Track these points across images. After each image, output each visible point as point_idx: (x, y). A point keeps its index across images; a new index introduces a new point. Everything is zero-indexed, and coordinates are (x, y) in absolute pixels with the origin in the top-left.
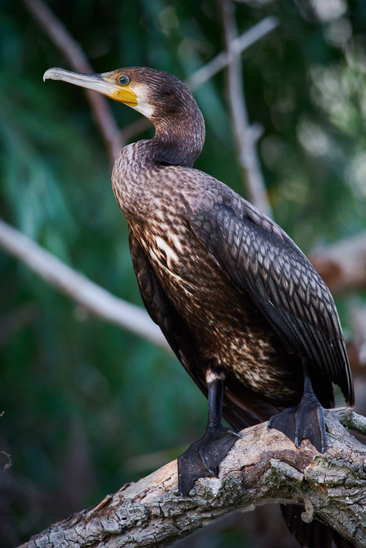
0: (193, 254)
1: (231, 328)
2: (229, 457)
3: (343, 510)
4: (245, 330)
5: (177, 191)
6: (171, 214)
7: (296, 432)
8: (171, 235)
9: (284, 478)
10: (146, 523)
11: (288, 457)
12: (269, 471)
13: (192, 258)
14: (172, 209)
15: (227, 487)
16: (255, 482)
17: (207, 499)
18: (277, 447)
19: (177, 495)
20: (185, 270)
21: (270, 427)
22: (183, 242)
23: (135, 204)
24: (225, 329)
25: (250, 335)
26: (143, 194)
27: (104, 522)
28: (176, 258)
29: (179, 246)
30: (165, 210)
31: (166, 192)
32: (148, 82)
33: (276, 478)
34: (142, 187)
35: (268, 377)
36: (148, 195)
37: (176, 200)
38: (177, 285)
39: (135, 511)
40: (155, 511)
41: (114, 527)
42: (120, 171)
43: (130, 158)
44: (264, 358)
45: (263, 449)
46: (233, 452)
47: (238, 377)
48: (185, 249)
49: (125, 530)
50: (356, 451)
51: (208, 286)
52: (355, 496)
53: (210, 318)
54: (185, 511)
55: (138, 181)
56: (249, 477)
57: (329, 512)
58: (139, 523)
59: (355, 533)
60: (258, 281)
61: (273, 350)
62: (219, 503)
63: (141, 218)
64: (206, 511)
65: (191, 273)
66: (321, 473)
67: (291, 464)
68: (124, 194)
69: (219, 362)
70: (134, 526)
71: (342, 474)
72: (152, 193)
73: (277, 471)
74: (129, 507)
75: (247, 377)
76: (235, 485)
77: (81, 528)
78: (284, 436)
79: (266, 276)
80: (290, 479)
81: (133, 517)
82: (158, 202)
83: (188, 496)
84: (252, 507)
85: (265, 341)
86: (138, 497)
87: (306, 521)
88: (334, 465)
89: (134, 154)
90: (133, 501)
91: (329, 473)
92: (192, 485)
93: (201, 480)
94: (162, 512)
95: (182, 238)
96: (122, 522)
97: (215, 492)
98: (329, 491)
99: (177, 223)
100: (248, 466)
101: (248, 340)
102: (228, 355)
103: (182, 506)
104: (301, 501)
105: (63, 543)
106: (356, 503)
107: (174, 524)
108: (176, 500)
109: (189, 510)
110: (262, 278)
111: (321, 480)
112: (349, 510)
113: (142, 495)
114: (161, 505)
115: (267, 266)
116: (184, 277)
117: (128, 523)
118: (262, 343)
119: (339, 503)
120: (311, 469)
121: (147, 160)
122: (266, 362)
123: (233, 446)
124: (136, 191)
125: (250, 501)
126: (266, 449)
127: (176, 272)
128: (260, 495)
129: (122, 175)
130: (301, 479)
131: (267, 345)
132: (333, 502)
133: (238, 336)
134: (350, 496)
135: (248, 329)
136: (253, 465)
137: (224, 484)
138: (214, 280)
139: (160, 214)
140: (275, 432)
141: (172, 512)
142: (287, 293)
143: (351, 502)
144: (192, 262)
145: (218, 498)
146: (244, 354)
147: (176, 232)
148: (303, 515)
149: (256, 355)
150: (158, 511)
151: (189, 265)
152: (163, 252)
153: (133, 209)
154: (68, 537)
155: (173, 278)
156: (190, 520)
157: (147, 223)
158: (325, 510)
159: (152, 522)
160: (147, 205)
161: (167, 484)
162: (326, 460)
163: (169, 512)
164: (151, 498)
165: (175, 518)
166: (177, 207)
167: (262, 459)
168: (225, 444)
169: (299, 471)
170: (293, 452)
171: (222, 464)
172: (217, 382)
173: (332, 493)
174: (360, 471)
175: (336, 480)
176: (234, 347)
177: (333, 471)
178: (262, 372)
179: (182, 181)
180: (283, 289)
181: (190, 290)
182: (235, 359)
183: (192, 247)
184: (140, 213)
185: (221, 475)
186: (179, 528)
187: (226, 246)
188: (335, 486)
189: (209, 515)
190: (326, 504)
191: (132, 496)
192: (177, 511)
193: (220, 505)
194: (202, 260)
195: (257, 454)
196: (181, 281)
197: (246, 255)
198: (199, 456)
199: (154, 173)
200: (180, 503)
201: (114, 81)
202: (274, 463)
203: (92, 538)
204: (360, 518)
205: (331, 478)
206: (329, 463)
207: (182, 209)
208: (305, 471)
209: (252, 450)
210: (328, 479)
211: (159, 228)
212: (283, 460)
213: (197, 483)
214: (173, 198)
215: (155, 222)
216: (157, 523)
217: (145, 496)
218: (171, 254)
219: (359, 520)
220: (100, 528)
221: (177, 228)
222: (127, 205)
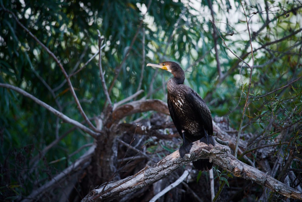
0: (186, 104)
1: (191, 120)
2: (191, 149)
3: (219, 159)
4: (194, 121)
5: (183, 90)
6: (182, 95)
7: (208, 142)
8: (182, 100)
9: (205, 153)
10: (173, 165)
11: (206, 148)
12: (201, 151)
13: (186, 105)
14: (182, 94)
15: (192, 156)
16: (198, 154)
17: (187, 159)
18: (202, 146)
19: (180, 158)
20: (184, 107)
21: (200, 142)
22: (184, 101)
23: (174, 93)
24: (189, 121)
25: (195, 122)
26: (176, 91)
27: (163, 166)
28: (182, 105)
29: (183, 102)
30: (181, 94)
31: (181, 90)
32: (169, 65)
33: (204, 153)
34: (176, 89)
35: (197, 131)
36: (177, 91)
37: (183, 92)
38: (181, 111)
39: (170, 162)
40: (175, 162)
41: (166, 166)
42: (170, 85)
43: (172, 82)
44: (197, 127)
45: (199, 147)
46: (192, 148)
47: (189, 131)
48: (184, 103)
49: (168, 167)
50: (221, 146)
51: (188, 111)
52: (222, 156)
53: (187, 118)
54: (182, 162)
55: (175, 88)
56: (197, 153)
57: (216, 160)
58: (171, 165)
59: (222, 164)
60: (200, 109)
61: (199, 125)
62: (190, 159)
63: (175, 96)
64: (186, 161)
65: (185, 108)
66: (214, 151)
67: (207, 150)
68: (171, 91)
69: (185, 128)
70: (170, 166)
71: (219, 151)
72: (178, 90)
73: (204, 151)
74: (169, 162)
75: (192, 131)
76: (194, 155)
77: (157, 167)
78: (204, 143)
79: (201, 108)
80: (207, 153)
81: (170, 164)
82: (179, 92)
83: (183, 158)
84: (196, 160)
85: (198, 123)
86: (170, 159)
87: (210, 162)
88: (217, 149)
89: (173, 81)
90: (169, 160)
91: (216, 151)
92: (184, 156)
93: (186, 154)
94: (177, 162)
95: (184, 100)
96: (168, 165)
97: (189, 157)
98: (216, 155)
99: (183, 97)
100: (196, 151)
101: (194, 123)
102: (188, 126)
103: (181, 161)
104: (209, 158)
105: (153, 171)
106: (222, 157)
107: (179, 165)
108: (180, 159)
109: (183, 161)
110: (201, 109)
111: (214, 153)
112: (221, 159)
113: (171, 159)
114: (177, 161)
115: (202, 106)
116: (183, 109)
117: (169, 165)
118: (197, 124)
119: (218, 158)
120: (212, 150)
121: (176, 83)
122: (197, 128)
123: (192, 146)
124: (174, 90)
125: (196, 158)
126: (200, 147)
127: (181, 108)
128: (199, 157)
129: (171, 86)
130: (210, 153)
131: (198, 124)
132: (217, 157)
133: (192, 122)
134: (221, 156)
135: (195, 120)
136: (197, 150)
137: (191, 155)
138: (190, 109)
139: (179, 95)
140: (202, 143)
141: (179, 162)
142: (205, 111)
143: (221, 157)
144: (186, 106)
145: (190, 158)
146: (193, 126)
147: (183, 99)
148: (209, 161)
149: (195, 126)
150: (176, 162)
151: (185, 106)
152: (179, 103)
153: (173, 94)
154: (155, 169)
155: (180, 109)
156: (183, 164)
157: (176, 97)
158: (215, 160)
159: (174, 165)
160: (177, 93)
161: (177, 156)
162: (215, 148)
163: (178, 162)
164: (173, 159)
165: (180, 163)
166: (183, 93)
167: (199, 149)
168: (190, 146)
169: (209, 151)
170: (207, 147)
171: (190, 151)
172: (184, 132)
173: (217, 155)
174: (223, 150)
175: (218, 152)
176: (191, 125)
177: (217, 151)
178: (196, 130)
179: (184, 88)
180: (204, 111)
181: (184, 112)
182: (190, 127)
183: (186, 102)
184: (175, 95)
185: (190, 153)
186: (180, 166)
187: (194, 102)
188: (218, 154)
189: (187, 162)
190: (215, 158)
191: (169, 159)
192: (180, 162)
193: (190, 160)
194: (188, 105)
195: (198, 148)
196: (182, 110)
197: (198, 103)
198: (185, 149)
199: (178, 86)
200: (181, 160)
201: (162, 65)
202: (203, 149)
203: (160, 169)
204: (224, 161)
205: (217, 152)
206: (216, 149)
207: (184, 94)
208: (210, 151)
209: (197, 147)
210: (216, 152)
211: (179, 98)
212: (205, 149)
213: (185, 155)
214: (182, 91)
215: (178, 97)
216: (175, 165)
217: (172, 159)
218: (181, 104)
219: (223, 161)
220: (162, 167)
221: (183, 98)
222: (172, 93)
